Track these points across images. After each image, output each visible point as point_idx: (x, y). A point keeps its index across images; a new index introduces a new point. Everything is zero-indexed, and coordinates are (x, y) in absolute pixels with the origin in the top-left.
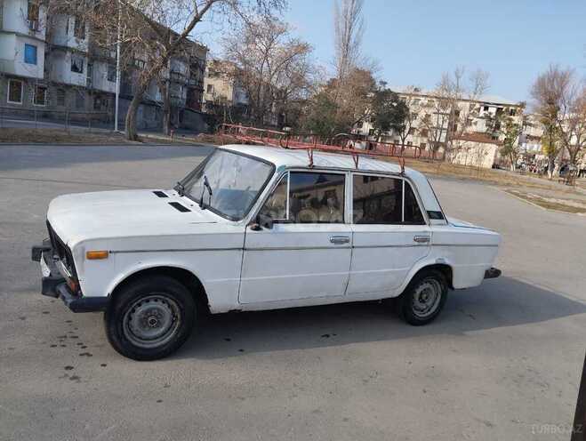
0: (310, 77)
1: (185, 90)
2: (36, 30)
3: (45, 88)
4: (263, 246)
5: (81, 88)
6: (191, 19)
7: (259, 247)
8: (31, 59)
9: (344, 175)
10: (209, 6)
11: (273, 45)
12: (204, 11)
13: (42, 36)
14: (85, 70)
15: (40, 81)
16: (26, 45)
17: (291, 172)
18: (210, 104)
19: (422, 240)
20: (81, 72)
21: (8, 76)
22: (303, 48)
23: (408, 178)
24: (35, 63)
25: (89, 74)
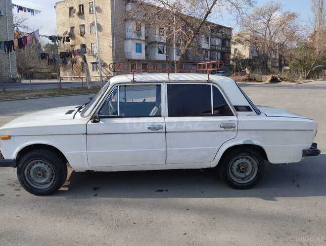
0: (299, 33)
1: (219, 54)
2: (140, 35)
3: (146, 64)
4: (99, 132)
5: (163, 61)
6: (206, 13)
7: (96, 133)
8: (139, 50)
9: (160, 85)
10: (214, 3)
11: (272, 18)
12: (212, 7)
13: (143, 38)
14: (165, 52)
15: (143, 60)
16: (137, 44)
17: (120, 86)
18: (234, 60)
19: (227, 127)
20: (163, 53)
21: (130, 60)
22: (292, 16)
23: (215, 83)
24: (141, 52)
25: (167, 54)
